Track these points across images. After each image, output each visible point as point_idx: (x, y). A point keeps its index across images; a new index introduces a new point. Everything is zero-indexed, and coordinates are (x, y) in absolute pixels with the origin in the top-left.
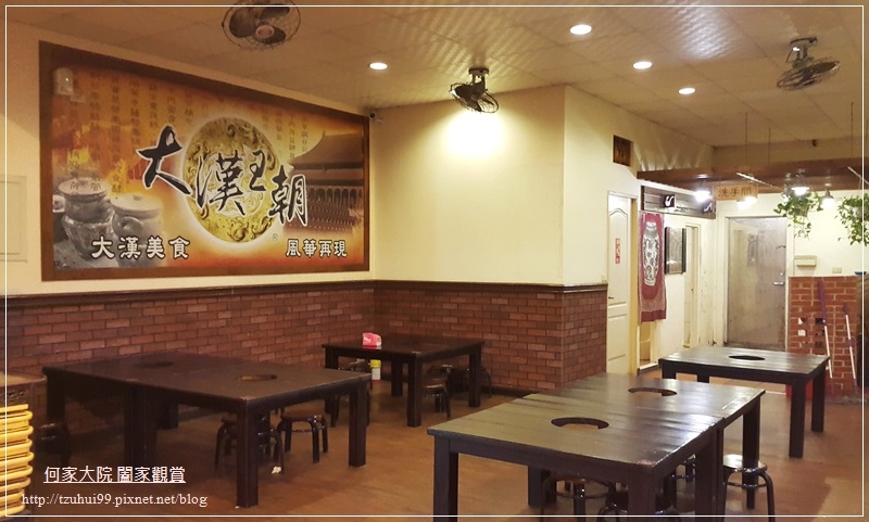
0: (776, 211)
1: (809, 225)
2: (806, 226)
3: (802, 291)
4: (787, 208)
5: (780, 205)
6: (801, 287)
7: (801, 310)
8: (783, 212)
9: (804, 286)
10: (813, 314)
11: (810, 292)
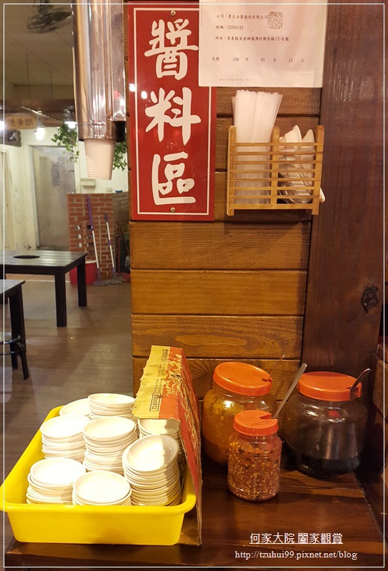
0: (53, 140)
1: (78, 153)
2: (75, 153)
3: (76, 205)
4: (60, 138)
5: (56, 135)
6: (75, 202)
7: (76, 219)
8: (58, 141)
9: (78, 200)
10: (85, 221)
11: (81, 205)
